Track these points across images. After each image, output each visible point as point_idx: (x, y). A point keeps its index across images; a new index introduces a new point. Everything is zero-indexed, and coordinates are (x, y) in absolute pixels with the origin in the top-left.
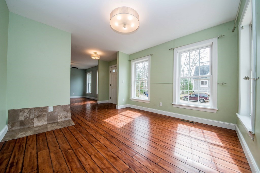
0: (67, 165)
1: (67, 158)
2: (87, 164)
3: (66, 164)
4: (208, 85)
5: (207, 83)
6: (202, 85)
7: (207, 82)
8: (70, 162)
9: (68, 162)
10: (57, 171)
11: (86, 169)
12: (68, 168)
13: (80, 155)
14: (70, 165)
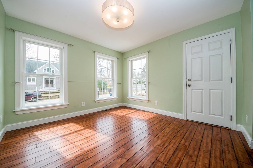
0: (183, 159)
1: (179, 164)
2: (173, 147)
3: (183, 161)
4: (36, 82)
5: (35, 81)
6: (28, 82)
7: (35, 79)
8: (179, 159)
9: (180, 160)
10: (193, 162)
11: (177, 147)
12: (185, 157)
13: (168, 156)
14: (182, 157)
